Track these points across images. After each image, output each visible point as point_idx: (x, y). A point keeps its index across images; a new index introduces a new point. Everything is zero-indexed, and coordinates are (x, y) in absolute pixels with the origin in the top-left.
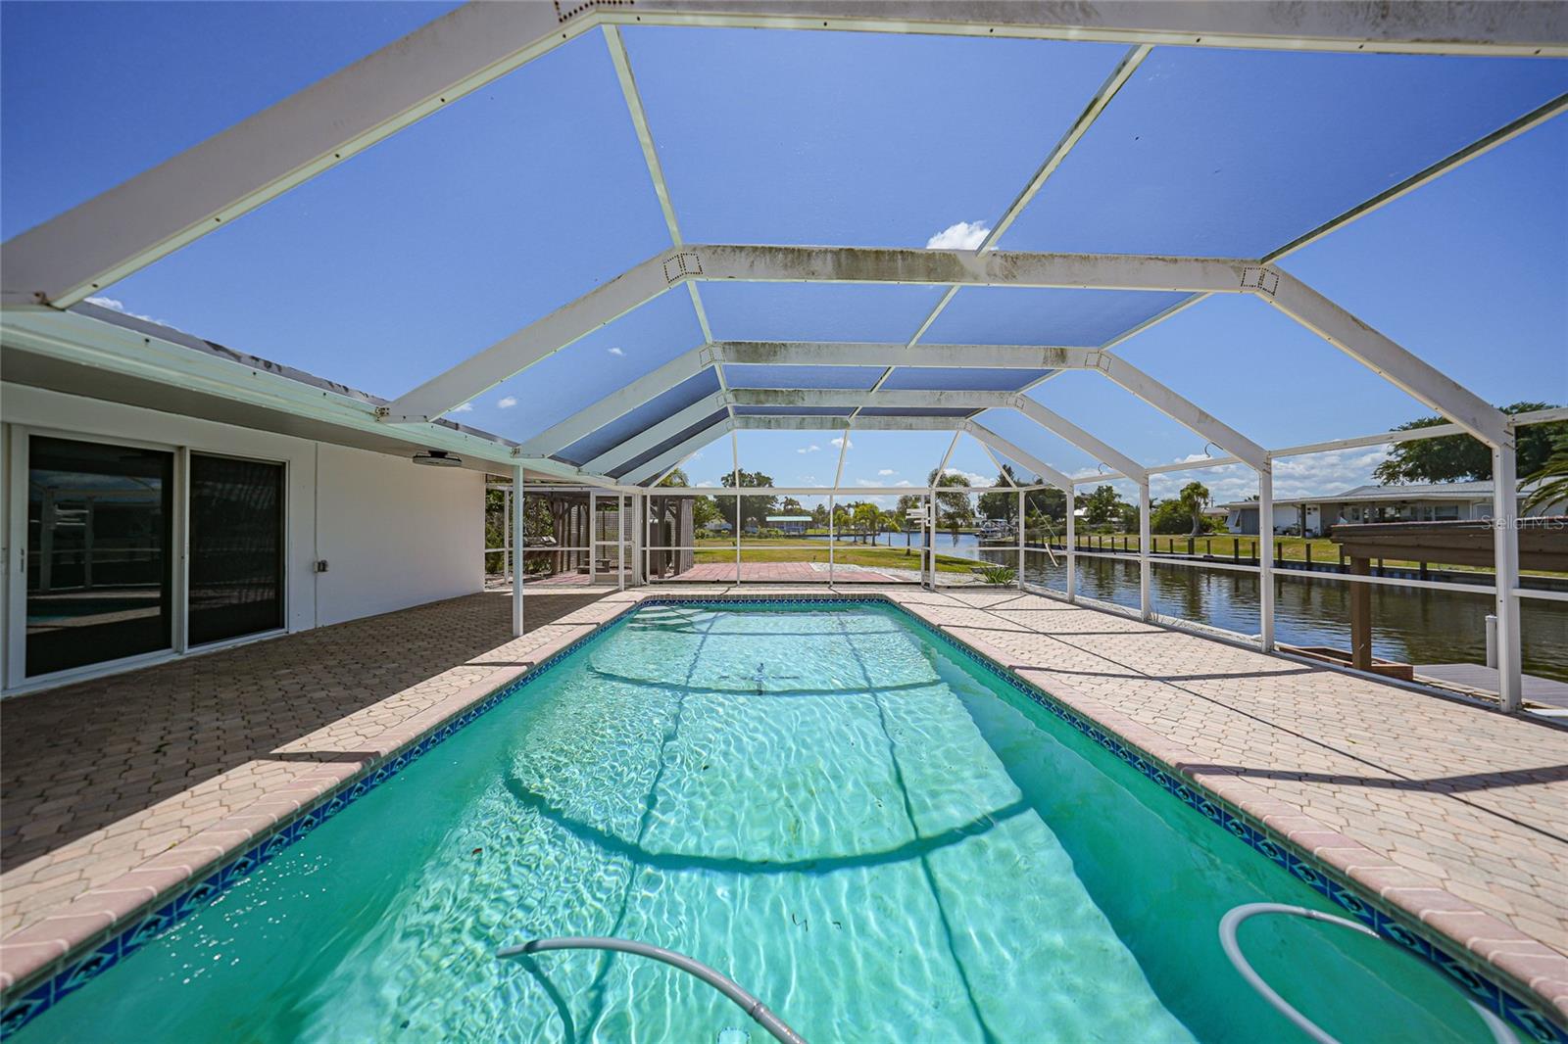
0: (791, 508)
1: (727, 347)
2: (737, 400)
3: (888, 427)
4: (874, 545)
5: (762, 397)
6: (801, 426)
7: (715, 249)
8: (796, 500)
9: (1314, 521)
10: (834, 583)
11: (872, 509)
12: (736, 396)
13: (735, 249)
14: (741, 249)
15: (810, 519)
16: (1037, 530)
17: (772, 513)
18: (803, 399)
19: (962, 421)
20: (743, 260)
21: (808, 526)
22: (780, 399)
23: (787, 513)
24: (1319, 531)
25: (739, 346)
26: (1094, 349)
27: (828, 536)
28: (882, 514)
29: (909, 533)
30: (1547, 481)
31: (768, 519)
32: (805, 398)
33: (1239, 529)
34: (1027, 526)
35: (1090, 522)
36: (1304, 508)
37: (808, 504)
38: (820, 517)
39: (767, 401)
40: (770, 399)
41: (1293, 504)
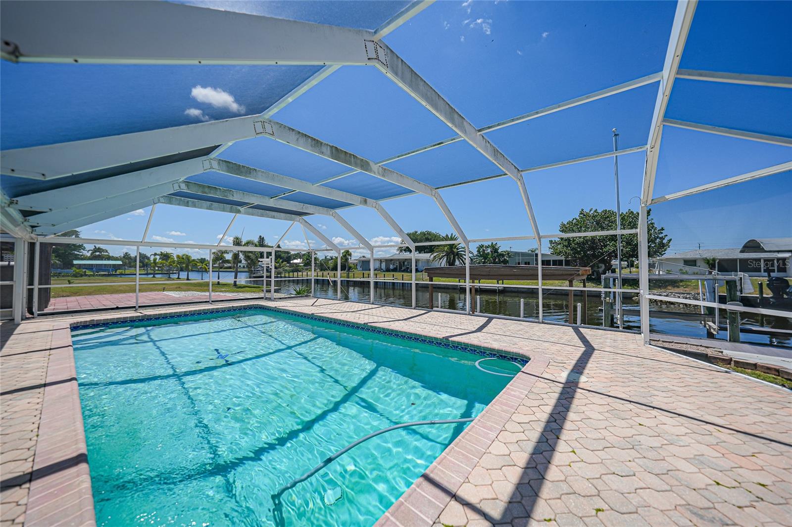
0: (98, 254)
1: (221, 162)
2: (188, 189)
3: (262, 216)
4: (188, 279)
5: (206, 190)
6: (210, 208)
7: (281, 125)
8: (104, 248)
9: (383, 266)
10: (139, 307)
11: (188, 257)
12: (188, 186)
13: (290, 129)
14: (293, 130)
15: (120, 262)
16: (281, 270)
17: (77, 258)
18: (233, 195)
19: (298, 218)
20: (293, 136)
21: (116, 267)
22: (218, 193)
23: (93, 257)
24: (384, 269)
25: (228, 164)
26: (375, 201)
27: (135, 274)
28: (194, 260)
29: (219, 272)
30: (435, 254)
31: (75, 262)
32: (235, 195)
33: (361, 269)
34: (276, 268)
35: (304, 266)
36: (381, 261)
37: (117, 251)
38: (128, 260)
39: (210, 193)
40: (212, 191)
41: (378, 260)
